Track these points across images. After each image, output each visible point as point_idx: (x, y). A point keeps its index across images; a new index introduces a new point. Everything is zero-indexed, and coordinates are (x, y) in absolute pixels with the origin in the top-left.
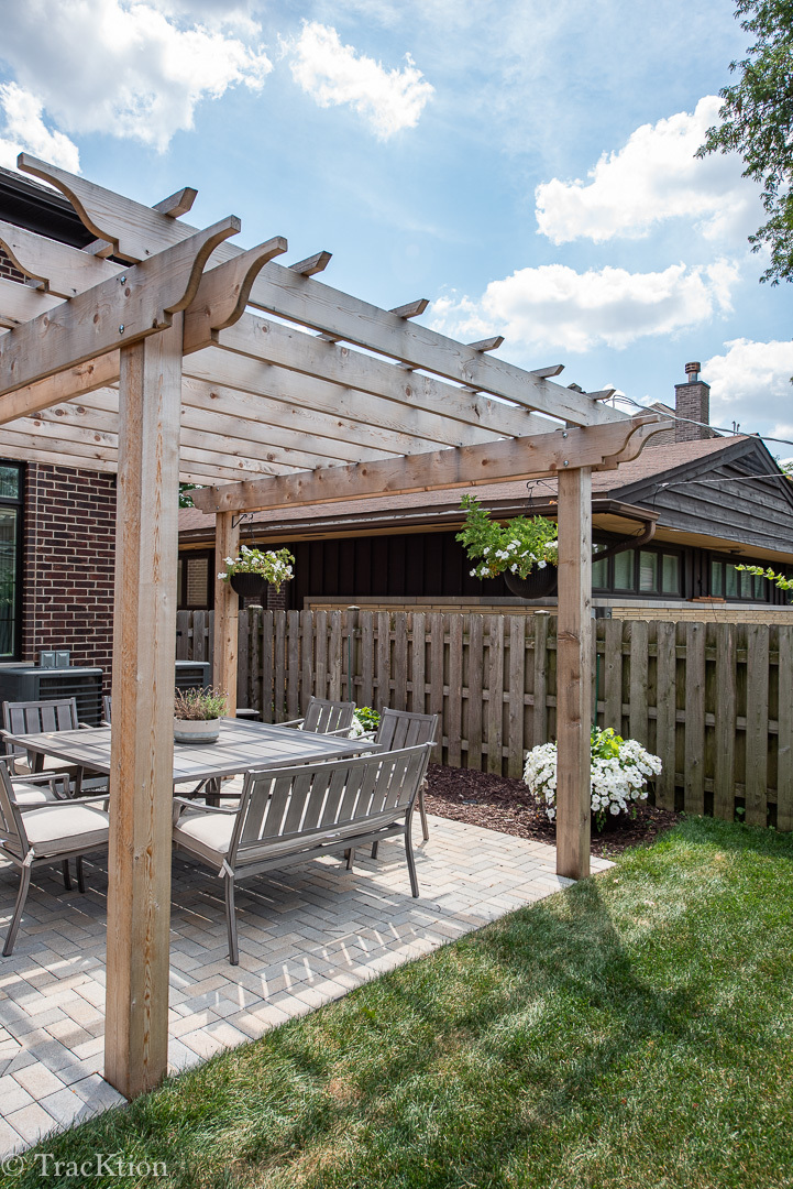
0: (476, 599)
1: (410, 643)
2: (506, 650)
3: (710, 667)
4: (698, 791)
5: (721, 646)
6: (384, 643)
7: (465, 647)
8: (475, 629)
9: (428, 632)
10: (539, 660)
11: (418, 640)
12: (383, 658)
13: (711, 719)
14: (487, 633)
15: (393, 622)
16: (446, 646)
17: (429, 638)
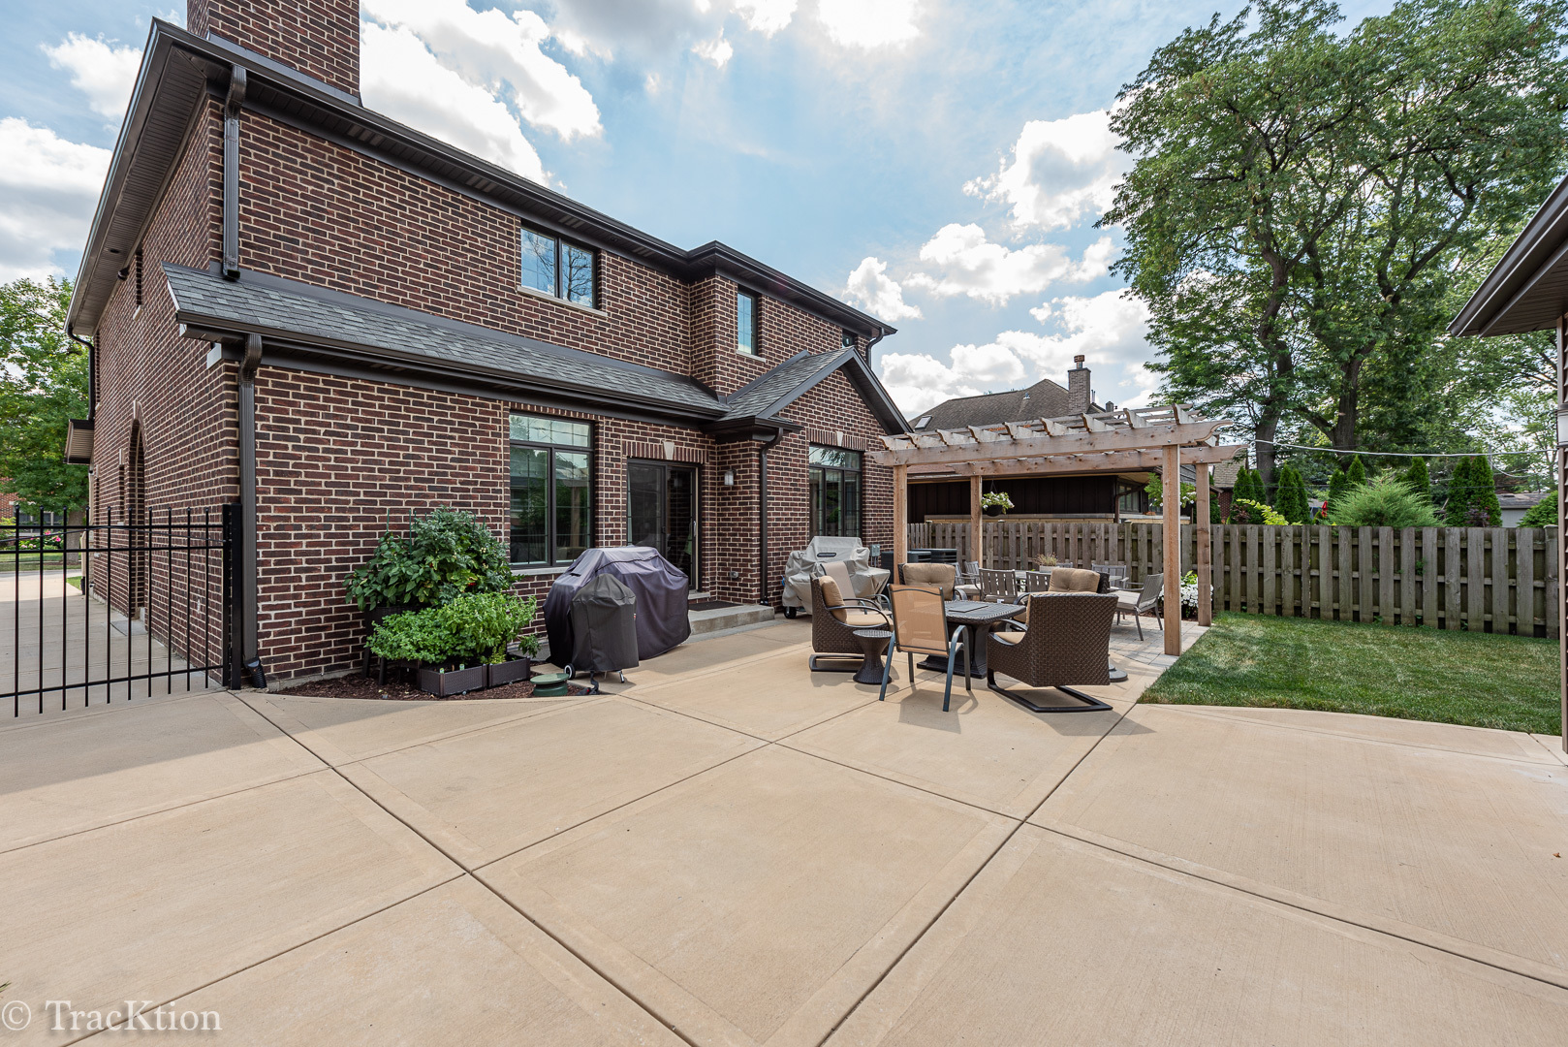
0: (1051, 515)
1: (1042, 539)
2: (1107, 540)
3: (1227, 545)
4: (1221, 601)
5: (1232, 536)
6: (1024, 539)
7: (1080, 540)
8: (1085, 530)
9: (1054, 532)
10: (1128, 544)
11: (1048, 536)
12: (1024, 546)
13: (1227, 568)
14: (1093, 532)
15: (1029, 528)
16: (1067, 540)
17: (1055, 536)
